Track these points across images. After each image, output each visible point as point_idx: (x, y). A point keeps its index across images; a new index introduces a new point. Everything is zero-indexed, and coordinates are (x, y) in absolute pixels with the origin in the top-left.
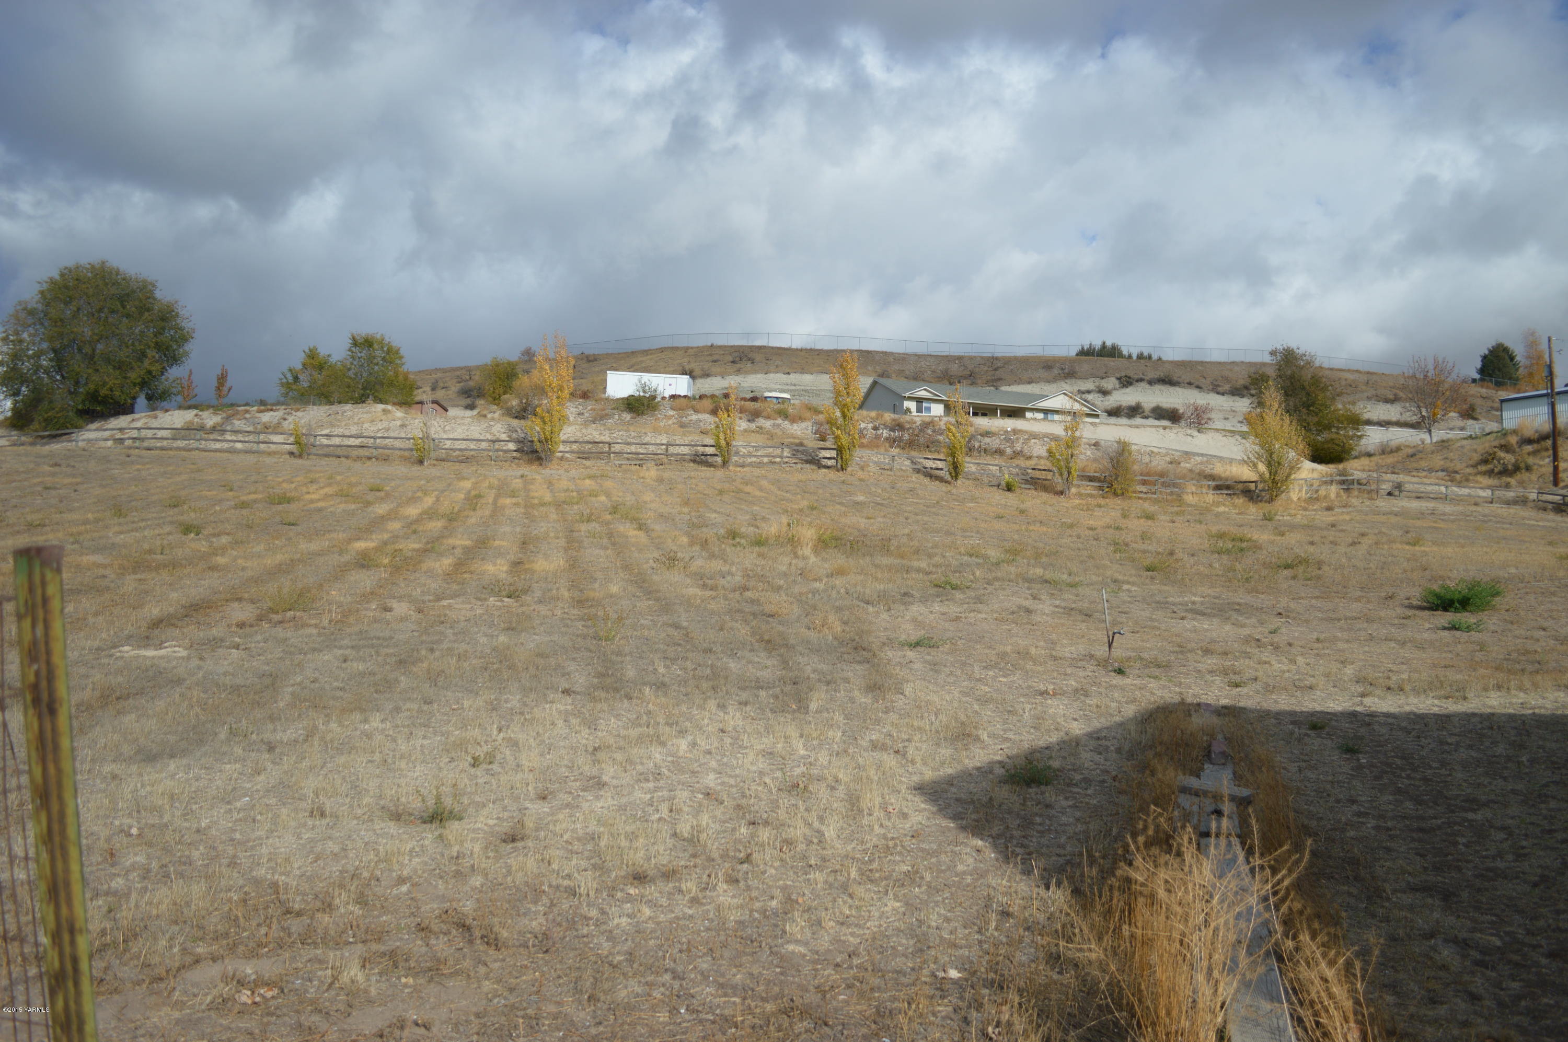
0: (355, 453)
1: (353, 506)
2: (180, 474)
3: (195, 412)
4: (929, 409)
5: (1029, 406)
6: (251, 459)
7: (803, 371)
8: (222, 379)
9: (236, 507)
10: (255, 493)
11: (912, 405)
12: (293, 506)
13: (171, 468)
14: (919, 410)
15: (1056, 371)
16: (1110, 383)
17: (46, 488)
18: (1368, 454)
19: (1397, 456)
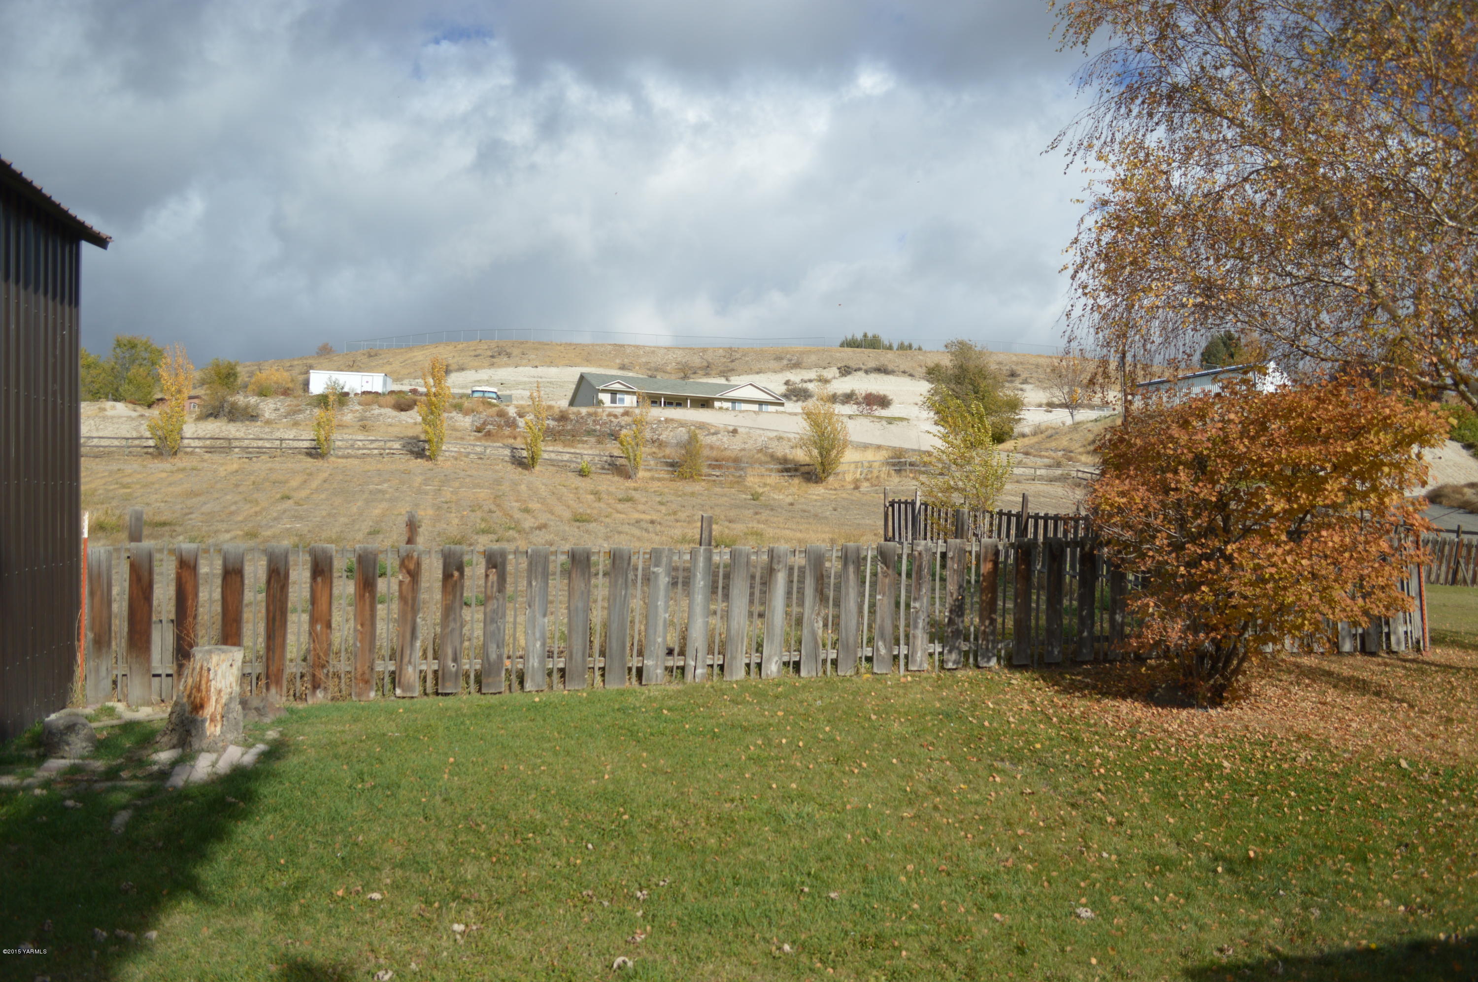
4: (622, 400)
5: (717, 396)
7: (551, 364)
11: (606, 398)
14: (613, 401)
15: (785, 362)
16: (831, 372)
18: (1024, 436)
19: (1040, 437)
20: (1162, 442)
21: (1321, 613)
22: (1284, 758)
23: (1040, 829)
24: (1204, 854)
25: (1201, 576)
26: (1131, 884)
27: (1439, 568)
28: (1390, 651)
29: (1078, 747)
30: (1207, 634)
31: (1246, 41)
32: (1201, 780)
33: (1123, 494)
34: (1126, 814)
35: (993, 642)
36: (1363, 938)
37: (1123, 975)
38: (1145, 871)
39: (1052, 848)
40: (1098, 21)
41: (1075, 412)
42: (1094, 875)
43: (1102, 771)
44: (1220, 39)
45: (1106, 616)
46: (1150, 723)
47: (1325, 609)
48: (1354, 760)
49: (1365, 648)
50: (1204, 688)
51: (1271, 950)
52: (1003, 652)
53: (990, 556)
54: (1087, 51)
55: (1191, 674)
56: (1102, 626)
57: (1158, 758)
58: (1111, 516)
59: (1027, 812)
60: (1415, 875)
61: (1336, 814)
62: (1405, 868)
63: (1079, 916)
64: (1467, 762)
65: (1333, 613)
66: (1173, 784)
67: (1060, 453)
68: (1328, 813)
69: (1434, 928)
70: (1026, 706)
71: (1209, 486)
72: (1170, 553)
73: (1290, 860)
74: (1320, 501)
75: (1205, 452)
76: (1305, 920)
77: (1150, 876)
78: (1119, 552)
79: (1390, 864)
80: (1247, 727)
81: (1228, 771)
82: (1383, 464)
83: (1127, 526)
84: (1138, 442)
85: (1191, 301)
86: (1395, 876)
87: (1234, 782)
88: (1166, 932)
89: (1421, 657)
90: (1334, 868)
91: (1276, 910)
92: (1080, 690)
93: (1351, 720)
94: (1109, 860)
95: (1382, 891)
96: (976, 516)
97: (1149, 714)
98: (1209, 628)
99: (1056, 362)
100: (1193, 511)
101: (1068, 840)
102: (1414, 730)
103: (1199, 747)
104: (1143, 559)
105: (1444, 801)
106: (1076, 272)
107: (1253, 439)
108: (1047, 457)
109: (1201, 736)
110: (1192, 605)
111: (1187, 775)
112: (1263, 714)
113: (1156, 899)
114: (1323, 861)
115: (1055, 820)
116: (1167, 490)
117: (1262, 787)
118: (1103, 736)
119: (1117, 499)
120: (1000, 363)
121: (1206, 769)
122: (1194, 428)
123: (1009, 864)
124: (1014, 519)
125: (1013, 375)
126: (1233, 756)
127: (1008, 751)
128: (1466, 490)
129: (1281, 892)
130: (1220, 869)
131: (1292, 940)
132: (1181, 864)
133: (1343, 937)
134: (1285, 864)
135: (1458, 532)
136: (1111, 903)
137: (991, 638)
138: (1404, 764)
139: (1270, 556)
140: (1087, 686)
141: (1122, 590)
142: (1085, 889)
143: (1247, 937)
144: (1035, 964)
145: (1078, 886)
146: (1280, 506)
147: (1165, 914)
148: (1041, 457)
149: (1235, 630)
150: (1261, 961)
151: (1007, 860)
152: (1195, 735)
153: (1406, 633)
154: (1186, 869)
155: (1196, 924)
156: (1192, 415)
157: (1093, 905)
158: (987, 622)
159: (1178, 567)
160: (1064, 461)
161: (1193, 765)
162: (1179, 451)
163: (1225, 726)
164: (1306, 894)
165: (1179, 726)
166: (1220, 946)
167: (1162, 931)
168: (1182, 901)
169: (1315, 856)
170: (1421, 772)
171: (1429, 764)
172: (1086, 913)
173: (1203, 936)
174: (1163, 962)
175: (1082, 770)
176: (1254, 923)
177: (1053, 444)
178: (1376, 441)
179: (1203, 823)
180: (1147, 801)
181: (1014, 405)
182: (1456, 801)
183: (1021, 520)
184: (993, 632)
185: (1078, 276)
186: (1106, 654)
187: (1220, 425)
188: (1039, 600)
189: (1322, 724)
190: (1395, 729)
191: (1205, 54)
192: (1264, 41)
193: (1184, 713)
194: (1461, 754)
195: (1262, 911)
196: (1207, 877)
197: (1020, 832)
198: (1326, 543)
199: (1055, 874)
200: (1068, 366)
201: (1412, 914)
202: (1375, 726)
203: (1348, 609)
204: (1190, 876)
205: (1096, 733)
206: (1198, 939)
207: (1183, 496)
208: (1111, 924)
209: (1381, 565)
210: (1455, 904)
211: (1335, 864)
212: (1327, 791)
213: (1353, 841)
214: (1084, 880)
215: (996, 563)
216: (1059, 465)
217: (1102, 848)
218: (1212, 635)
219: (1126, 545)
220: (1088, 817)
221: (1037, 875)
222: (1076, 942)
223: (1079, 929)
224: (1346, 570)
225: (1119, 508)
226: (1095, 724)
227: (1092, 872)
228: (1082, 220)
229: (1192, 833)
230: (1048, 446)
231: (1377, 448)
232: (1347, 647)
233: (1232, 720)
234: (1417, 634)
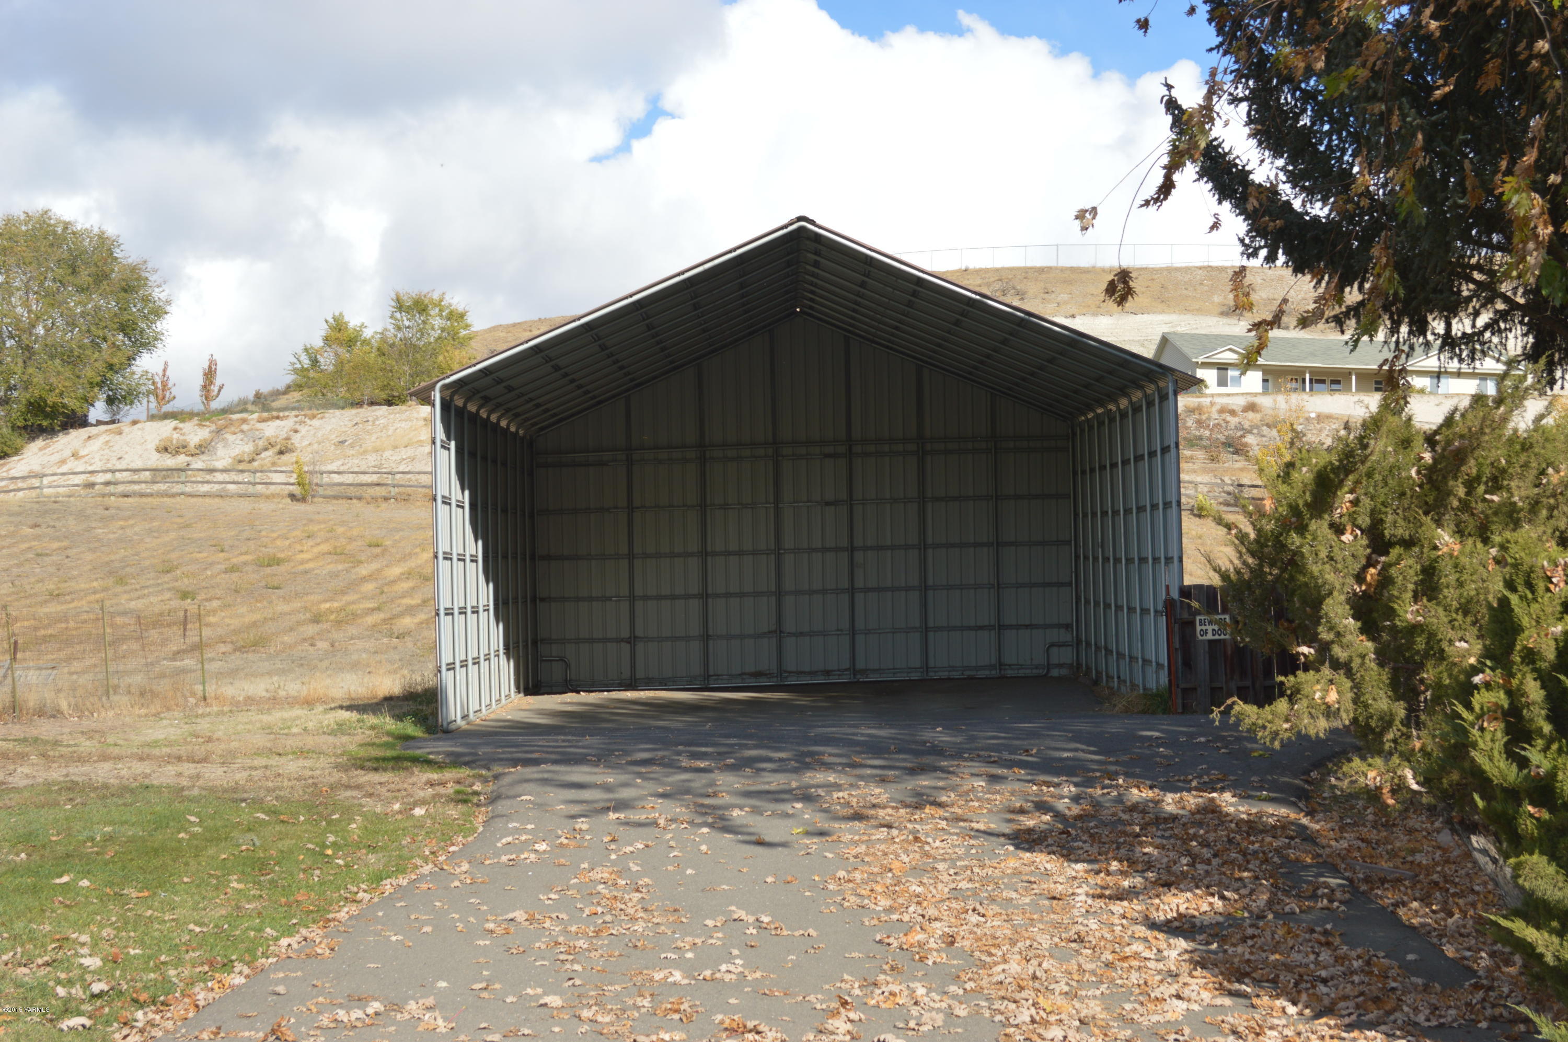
0: (372, 491)
1: (340, 567)
2: (167, 531)
3: (175, 423)
4: (1238, 382)
6: (245, 506)
8: (210, 374)
9: (226, 571)
10: (246, 553)
11: (1210, 378)
12: (282, 569)
13: (155, 524)
14: (1222, 382)
17: (38, 555)
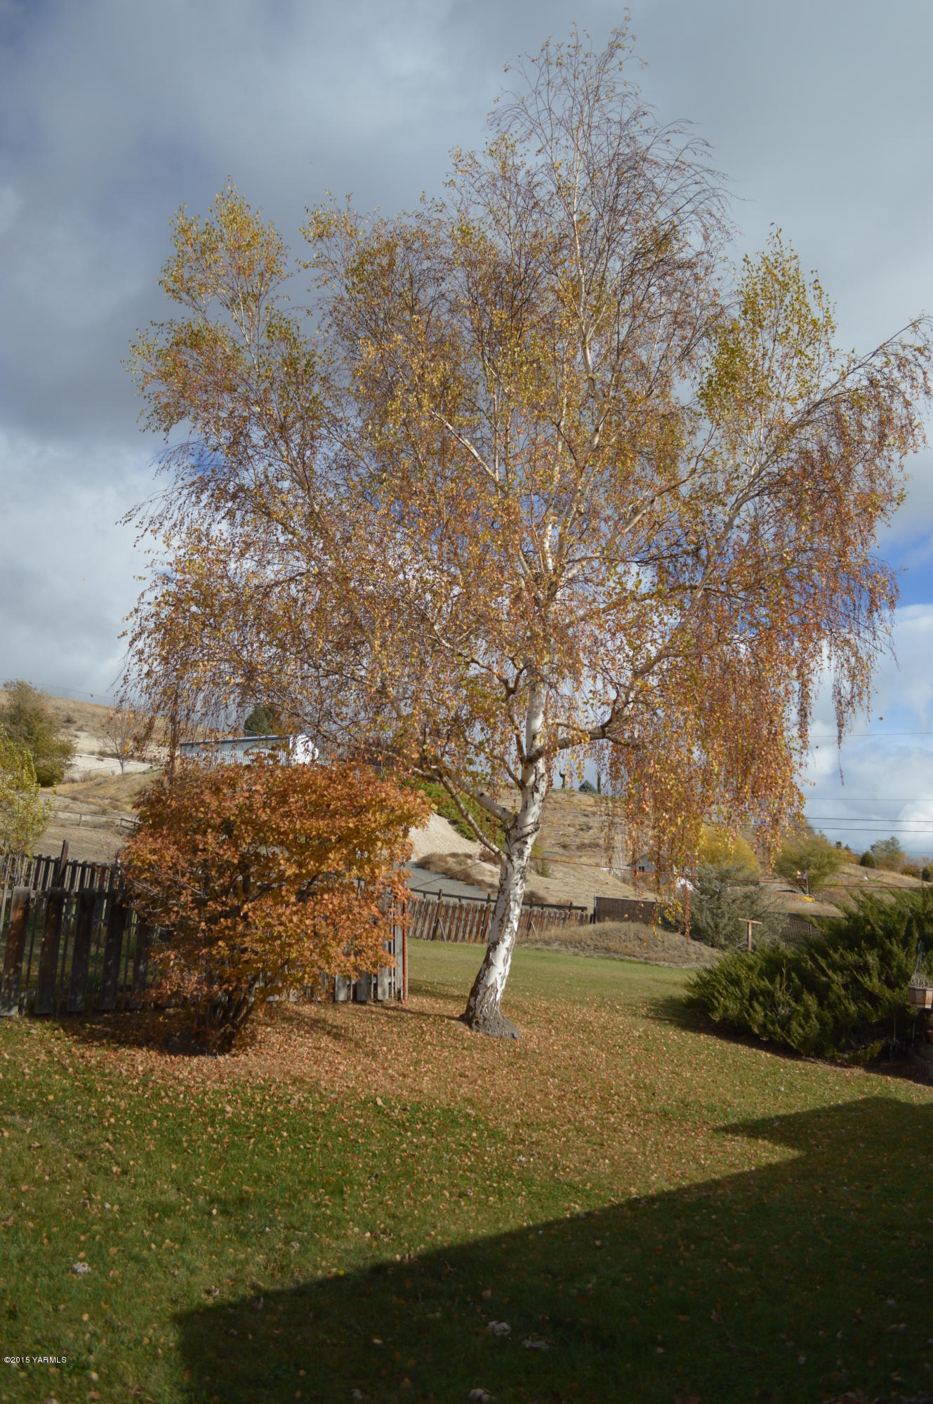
18: (73, 781)
19: (90, 784)
20: (195, 805)
21: (319, 968)
22: (280, 1102)
23: (45, 1184)
24: (202, 1197)
25: (219, 932)
26: (131, 1233)
27: (423, 925)
28: (376, 1000)
29: (91, 1097)
30: (220, 986)
31: (304, 463)
32: (205, 1125)
33: (154, 852)
34: (132, 1163)
35: (16, 990)
36: (334, 1266)
37: (113, 1329)
38: (144, 1219)
39: (56, 1202)
40: (182, 415)
41: (125, 763)
42: (95, 1227)
43: (112, 1120)
44: (283, 457)
45: (131, 964)
46: (163, 1071)
47: (322, 963)
48: (339, 1101)
49: (357, 998)
50: (215, 1035)
51: (254, 1287)
52: (25, 1001)
53: (21, 905)
54: (168, 439)
55: (204, 1023)
56: (126, 975)
57: (167, 1105)
58: (142, 871)
59: (33, 1167)
60: (381, 1203)
61: (321, 1151)
62: (374, 1196)
63: (75, 1272)
64: (430, 1098)
65: (329, 968)
66: (178, 1131)
67: (107, 801)
68: (314, 1150)
69: (393, 1250)
70: (43, 1057)
71: (233, 849)
72: (193, 909)
73: (278, 1197)
74: (324, 868)
75: (232, 818)
76: (286, 1255)
77: (150, 1223)
78: (147, 906)
79: (362, 1194)
80: (250, 1072)
81: (230, 1115)
82: (377, 839)
83: (156, 882)
84: (174, 803)
85: (233, 680)
86: (365, 1205)
87: (234, 1125)
88: (159, 1279)
89: (400, 1005)
90: (315, 1202)
91: (261, 1246)
92: (99, 1039)
93: (339, 1063)
94: (111, 1211)
95: (352, 1220)
96: (14, 860)
97: (163, 1062)
98: (223, 980)
99: (112, 713)
100: (217, 871)
101: (72, 1193)
102: (390, 1071)
103: (205, 1093)
104: (168, 914)
105: (409, 1134)
106: (134, 640)
107: (274, 810)
108: (94, 804)
109: (209, 1083)
110: (210, 959)
111: (192, 1121)
112: (266, 1060)
113: (153, 1246)
114: (306, 1196)
115: (61, 1173)
116: (195, 850)
117: (259, 1129)
118: (116, 1085)
119: (149, 856)
120: (57, 708)
121: (210, 1114)
122: (224, 795)
123: (10, 1223)
124: (52, 866)
125: (69, 721)
126: (236, 1101)
127: (20, 1104)
128: (449, 859)
129: (267, 1229)
130: (214, 1212)
131: (272, 1275)
132: (179, 1209)
133: (316, 1267)
134: (274, 1201)
135: (439, 894)
136: (109, 1255)
137: (15, 986)
138: (380, 1102)
139: (280, 916)
140: (106, 1035)
141: (148, 943)
142: (85, 1242)
143: (234, 1277)
144: (26, 1328)
145: (78, 1241)
146: (291, 871)
147: (159, 1262)
148: (88, 803)
149: (246, 982)
150: (243, 1299)
151: (8, 1219)
152: (203, 1082)
153: (390, 984)
154: (184, 1214)
155: (188, 1268)
156: (224, 783)
157: (91, 1260)
158: (12, 971)
159: (200, 922)
160: (110, 809)
161: (199, 1111)
162: (209, 816)
163: (231, 1072)
164: (289, 1229)
165: (189, 1073)
166: (207, 1288)
167: (156, 1279)
168: (177, 1246)
169: (300, 1192)
170: (392, 1108)
171: (399, 1101)
172: (82, 1268)
173: (193, 1279)
174: (153, 1311)
175: (92, 1120)
176: (241, 1262)
177: (101, 792)
178: (373, 819)
179: (203, 1168)
180: (152, 1148)
181: (67, 751)
182: (417, 1133)
183: (60, 866)
184: (17, 981)
185: (136, 643)
186: (127, 1003)
187: (247, 794)
188: (66, 947)
189: (315, 1068)
190: (375, 1070)
191: (270, 465)
192: (319, 465)
193: (195, 1060)
194: (425, 1091)
195: (249, 1250)
196: (202, 1220)
197: (24, 1188)
198: (326, 905)
199: (55, 1229)
200: (123, 719)
201: (376, 1239)
202: (359, 1068)
203: (342, 965)
204: (186, 1220)
205: (110, 1083)
206: (189, 1283)
207: (210, 856)
208: (107, 1277)
209: (371, 927)
210: (411, 1227)
211: (316, 1198)
212: (315, 1130)
213: (333, 1175)
214: (84, 1233)
215: (26, 911)
216: (104, 812)
217: (105, 1199)
218: (225, 986)
219: (154, 901)
220: (94, 1168)
221: (37, 1232)
222: (70, 1299)
223: (74, 1285)
224: (341, 930)
225: (150, 864)
226: (110, 1073)
227: (93, 1224)
228: (143, 595)
229: (192, 1178)
230: (96, 793)
231: (373, 825)
232: (342, 996)
233: (238, 1066)
234: (399, 985)
